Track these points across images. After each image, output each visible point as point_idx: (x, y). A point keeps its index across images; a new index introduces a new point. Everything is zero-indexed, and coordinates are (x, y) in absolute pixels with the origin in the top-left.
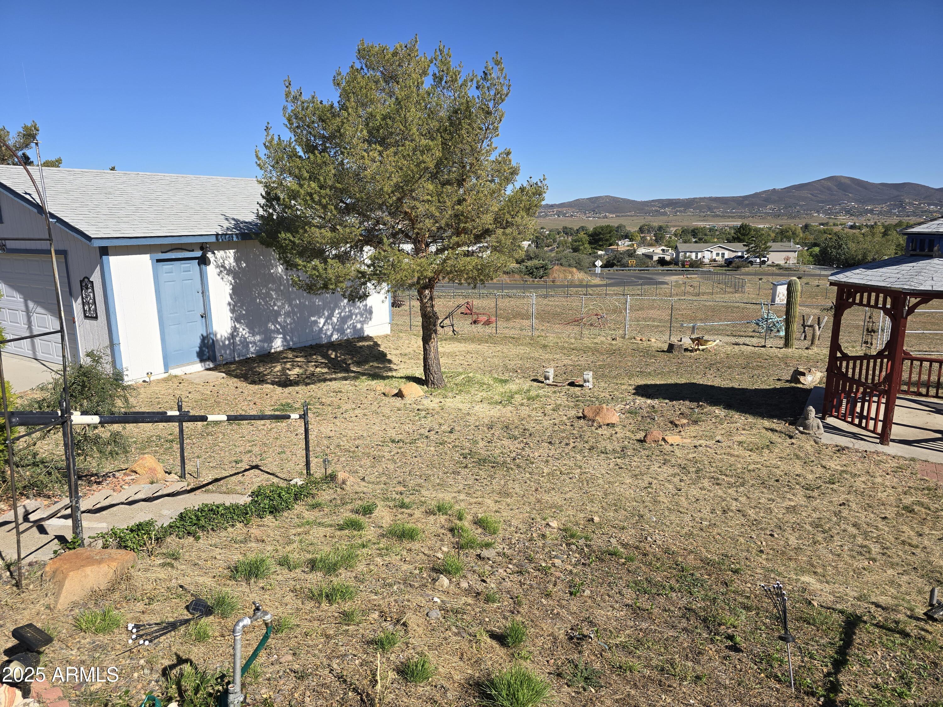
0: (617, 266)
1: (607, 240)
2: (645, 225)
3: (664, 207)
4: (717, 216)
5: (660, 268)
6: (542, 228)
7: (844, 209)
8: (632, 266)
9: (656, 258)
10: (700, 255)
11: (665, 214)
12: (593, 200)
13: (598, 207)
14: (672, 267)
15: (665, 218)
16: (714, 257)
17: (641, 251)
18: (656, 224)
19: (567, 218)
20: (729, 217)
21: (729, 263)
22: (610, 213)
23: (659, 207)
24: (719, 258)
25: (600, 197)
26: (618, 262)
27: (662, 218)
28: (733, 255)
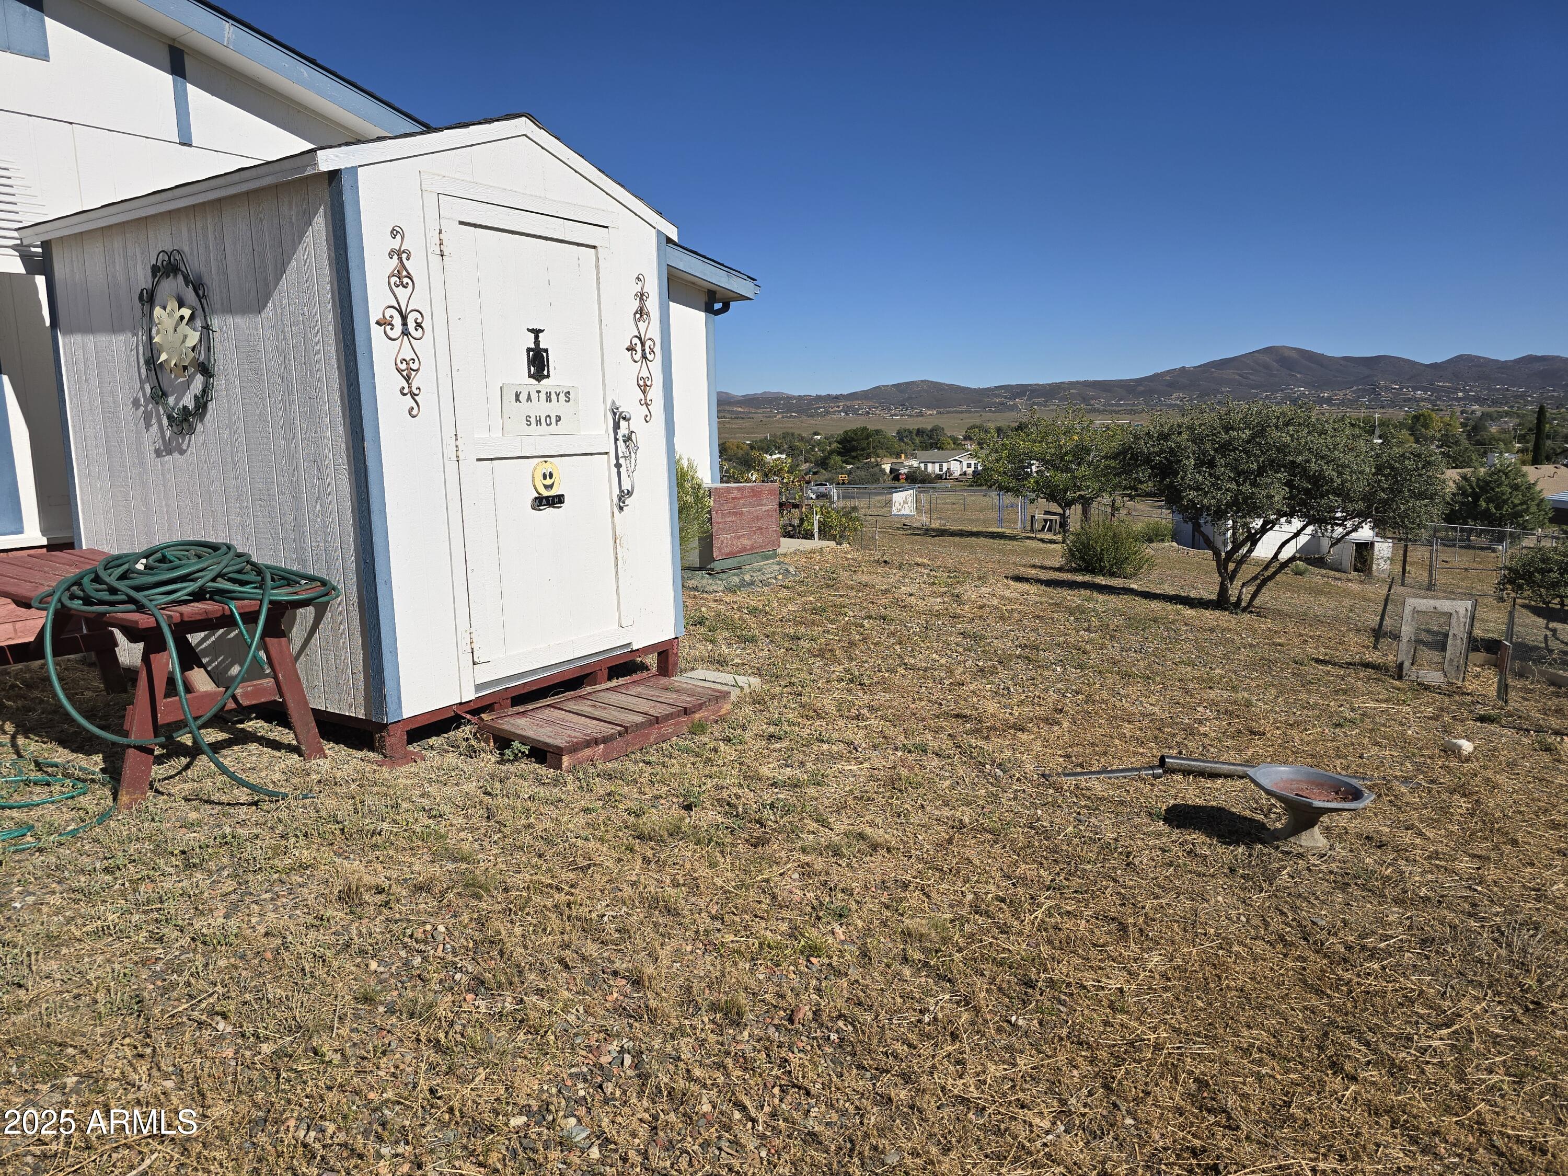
3: (1013, 397)
4: (1095, 410)
6: (813, 433)
7: (1287, 398)
13: (912, 398)
19: (859, 417)
20: (1112, 412)
22: (928, 408)
23: (1006, 398)
25: (913, 382)
27: (1004, 414)
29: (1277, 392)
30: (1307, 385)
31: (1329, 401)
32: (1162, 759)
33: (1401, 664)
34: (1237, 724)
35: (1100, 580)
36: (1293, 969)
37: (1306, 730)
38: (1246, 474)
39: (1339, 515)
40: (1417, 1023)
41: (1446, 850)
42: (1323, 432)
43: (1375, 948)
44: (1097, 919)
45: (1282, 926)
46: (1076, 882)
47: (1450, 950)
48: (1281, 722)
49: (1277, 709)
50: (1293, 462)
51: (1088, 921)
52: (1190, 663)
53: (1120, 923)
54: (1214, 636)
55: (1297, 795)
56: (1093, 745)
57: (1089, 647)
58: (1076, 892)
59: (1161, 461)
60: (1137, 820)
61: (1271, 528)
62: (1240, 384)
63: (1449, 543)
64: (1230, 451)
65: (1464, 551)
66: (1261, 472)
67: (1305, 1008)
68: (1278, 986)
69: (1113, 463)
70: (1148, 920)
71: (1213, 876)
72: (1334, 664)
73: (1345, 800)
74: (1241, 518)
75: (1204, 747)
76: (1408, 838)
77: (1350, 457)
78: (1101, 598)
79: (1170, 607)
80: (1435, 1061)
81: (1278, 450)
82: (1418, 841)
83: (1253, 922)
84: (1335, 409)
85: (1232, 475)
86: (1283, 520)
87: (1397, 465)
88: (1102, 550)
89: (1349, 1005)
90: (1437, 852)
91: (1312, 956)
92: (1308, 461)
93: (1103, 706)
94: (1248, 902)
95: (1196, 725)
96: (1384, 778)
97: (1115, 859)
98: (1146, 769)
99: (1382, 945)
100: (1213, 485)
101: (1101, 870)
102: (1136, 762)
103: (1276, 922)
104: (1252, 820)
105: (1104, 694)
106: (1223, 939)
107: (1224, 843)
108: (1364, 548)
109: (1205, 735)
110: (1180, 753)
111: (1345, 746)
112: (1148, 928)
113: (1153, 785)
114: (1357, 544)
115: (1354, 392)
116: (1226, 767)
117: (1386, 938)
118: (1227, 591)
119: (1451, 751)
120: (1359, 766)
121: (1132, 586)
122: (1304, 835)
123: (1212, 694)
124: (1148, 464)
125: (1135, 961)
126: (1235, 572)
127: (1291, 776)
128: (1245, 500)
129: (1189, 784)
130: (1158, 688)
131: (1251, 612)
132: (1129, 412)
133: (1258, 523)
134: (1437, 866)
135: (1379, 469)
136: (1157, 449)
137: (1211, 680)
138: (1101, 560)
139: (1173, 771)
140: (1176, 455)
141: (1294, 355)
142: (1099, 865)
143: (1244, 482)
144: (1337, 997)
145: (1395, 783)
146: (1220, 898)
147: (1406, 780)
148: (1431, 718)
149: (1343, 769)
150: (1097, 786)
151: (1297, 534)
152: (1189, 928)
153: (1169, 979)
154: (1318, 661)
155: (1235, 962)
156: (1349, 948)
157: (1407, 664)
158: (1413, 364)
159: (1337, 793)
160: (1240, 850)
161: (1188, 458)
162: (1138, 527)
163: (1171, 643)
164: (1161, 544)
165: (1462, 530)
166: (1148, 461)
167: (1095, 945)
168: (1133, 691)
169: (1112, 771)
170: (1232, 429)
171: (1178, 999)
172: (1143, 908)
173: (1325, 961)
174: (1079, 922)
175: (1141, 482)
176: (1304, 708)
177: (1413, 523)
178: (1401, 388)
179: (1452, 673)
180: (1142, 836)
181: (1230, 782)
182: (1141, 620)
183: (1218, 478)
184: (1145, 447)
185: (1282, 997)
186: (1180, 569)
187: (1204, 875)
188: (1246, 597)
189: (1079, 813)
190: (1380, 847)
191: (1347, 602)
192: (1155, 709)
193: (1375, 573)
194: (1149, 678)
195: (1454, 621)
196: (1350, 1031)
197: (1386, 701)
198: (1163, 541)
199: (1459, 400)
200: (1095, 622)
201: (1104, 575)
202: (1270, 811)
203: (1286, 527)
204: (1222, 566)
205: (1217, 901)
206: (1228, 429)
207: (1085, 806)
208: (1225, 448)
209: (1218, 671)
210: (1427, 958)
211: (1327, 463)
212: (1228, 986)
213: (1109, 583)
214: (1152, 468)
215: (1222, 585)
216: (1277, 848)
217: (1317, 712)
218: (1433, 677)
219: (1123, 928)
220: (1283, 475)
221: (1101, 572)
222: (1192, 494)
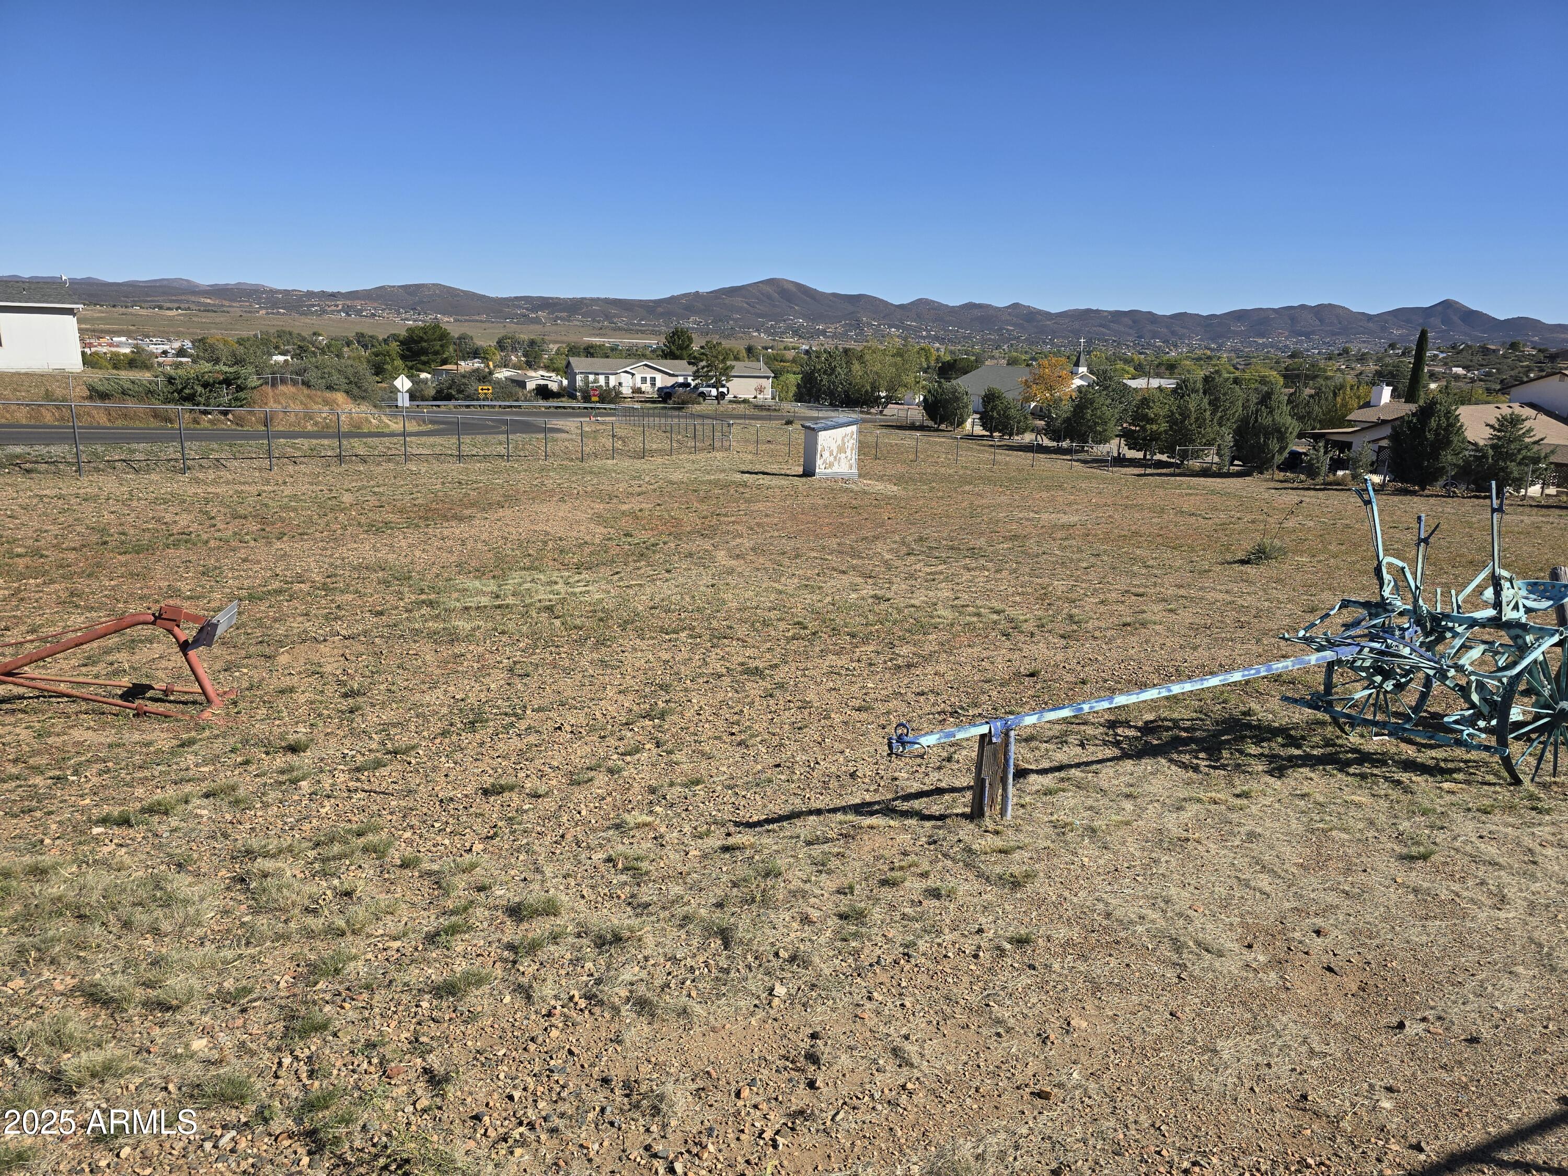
0: (457, 399)
1: (436, 353)
2: (505, 337)
3: (535, 309)
4: (620, 329)
5: (542, 403)
6: (315, 334)
7: (790, 327)
8: (486, 399)
9: (531, 385)
10: (613, 381)
11: (537, 321)
12: (411, 290)
13: (421, 302)
14: (565, 402)
15: (538, 328)
16: (639, 384)
17: (502, 374)
18: (524, 337)
19: (364, 319)
20: (637, 332)
21: (665, 395)
22: (444, 314)
23: (527, 309)
24: (646, 387)
25: (420, 285)
26: (460, 392)
27: (532, 327)
28: (670, 381)
30: (804, 317)
31: (824, 333)
115: (843, 326)
141: (794, 289)
178: (879, 325)
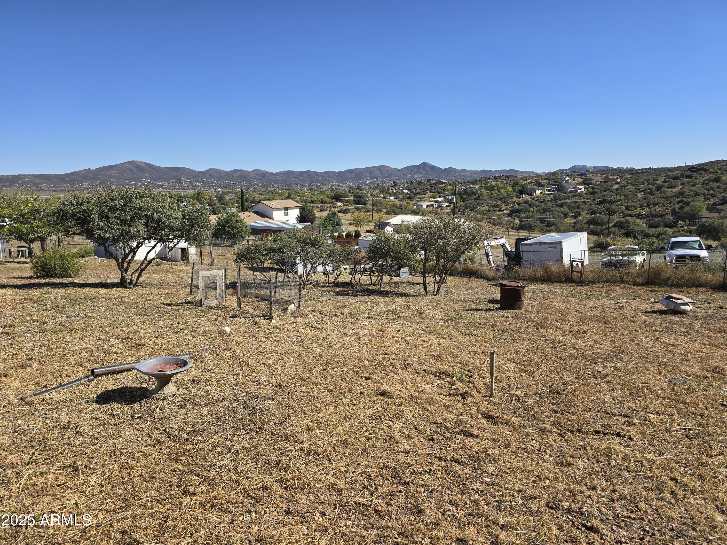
29: (138, 182)
30: (151, 179)
31: (162, 186)
32: (92, 371)
33: (201, 300)
34: (131, 343)
35: (56, 280)
36: (165, 454)
37: (164, 338)
38: (125, 221)
39: (170, 237)
40: (218, 456)
41: (224, 375)
42: (158, 201)
43: (199, 430)
44: (60, 470)
45: (158, 435)
46: (46, 454)
47: (228, 419)
48: (152, 337)
49: (150, 331)
50: (146, 215)
51: (54, 473)
52: (106, 317)
53: (74, 467)
54: (117, 302)
55: (159, 371)
56: (53, 373)
57: (47, 320)
58: (46, 459)
59: (80, 217)
60: (81, 407)
61: (142, 246)
62: (119, 178)
63: (216, 245)
64: (115, 210)
65: (223, 248)
66: (132, 219)
67: (171, 470)
68: (158, 465)
69: (54, 218)
70: (90, 459)
71: (123, 423)
72: (174, 305)
73: (180, 367)
74: (126, 242)
75: (115, 358)
76: (209, 375)
77: (171, 211)
78: (53, 291)
79: (94, 290)
80: (226, 470)
81: (139, 209)
82: (213, 375)
83: (145, 439)
84: (165, 190)
85: (118, 222)
86: (146, 241)
87: (191, 214)
88: (55, 264)
89: (190, 460)
90: (221, 378)
91: (172, 444)
92: (153, 214)
93: (58, 350)
94: (141, 430)
95: (110, 348)
96: (198, 352)
97: (68, 433)
98: (84, 378)
99: (202, 427)
100: (109, 227)
101: (61, 441)
102: (79, 376)
103: (155, 435)
104: (141, 388)
105: (58, 344)
106: (130, 453)
107: (128, 404)
108: (184, 251)
109: (116, 352)
110: (103, 365)
111: (181, 341)
112: (90, 463)
113: (89, 386)
114: (181, 249)
116: (126, 366)
117: (202, 423)
118: (125, 277)
119: (222, 333)
120: (187, 349)
121: (75, 281)
122: (165, 388)
123: (117, 331)
124: (73, 218)
125: (83, 484)
126: (127, 268)
127: (156, 363)
128: (126, 233)
129: (108, 380)
130: (89, 334)
131: (138, 286)
132: (62, 191)
133: (134, 244)
134: (221, 384)
135: (184, 216)
136: (77, 210)
137: (117, 323)
138: (55, 270)
139: (99, 375)
140: (88, 213)
141: (144, 166)
142: (59, 439)
143: (125, 225)
144: (185, 460)
145: (202, 353)
146: (127, 433)
147: (207, 350)
148: (214, 321)
149: (181, 352)
150: (56, 396)
151: (154, 247)
152: (112, 454)
153: (103, 486)
154: (167, 305)
155: (137, 462)
156: (188, 434)
157: (203, 300)
158: (194, 171)
159: (177, 365)
160: (136, 405)
161: (94, 214)
162: (75, 250)
163: (95, 309)
164: (89, 258)
165: (221, 240)
166: (73, 216)
167: (59, 485)
168: (75, 338)
169: (65, 385)
170: (115, 199)
171: (108, 494)
172: (86, 453)
173: (178, 445)
174: (48, 476)
175: (70, 228)
176: (162, 328)
177: (201, 238)
178: (191, 181)
179: (221, 300)
180: (84, 415)
181: (129, 372)
182: (77, 299)
183: (111, 224)
184: (70, 209)
185: (161, 470)
186: (101, 269)
187: (119, 424)
188: (134, 280)
189: (46, 414)
190: (198, 383)
191: (180, 275)
192: (88, 345)
193: (190, 261)
194: (83, 329)
195: (218, 278)
196: (191, 472)
197: (197, 317)
198: (90, 256)
199: (213, 186)
200: (50, 305)
201: (58, 278)
202: (149, 381)
203: (148, 244)
204: (120, 266)
205: (126, 435)
206: (113, 200)
207: (49, 409)
208: (113, 209)
209: (120, 319)
210: (220, 425)
211: (162, 214)
212: (134, 476)
213: (61, 281)
214: (76, 220)
215: (122, 274)
216: (153, 399)
217: (168, 328)
218: (214, 303)
219: (76, 469)
220: (143, 221)
221: (56, 276)
222: (99, 232)
